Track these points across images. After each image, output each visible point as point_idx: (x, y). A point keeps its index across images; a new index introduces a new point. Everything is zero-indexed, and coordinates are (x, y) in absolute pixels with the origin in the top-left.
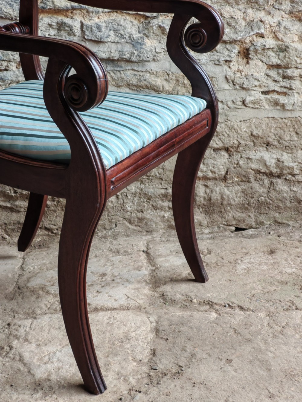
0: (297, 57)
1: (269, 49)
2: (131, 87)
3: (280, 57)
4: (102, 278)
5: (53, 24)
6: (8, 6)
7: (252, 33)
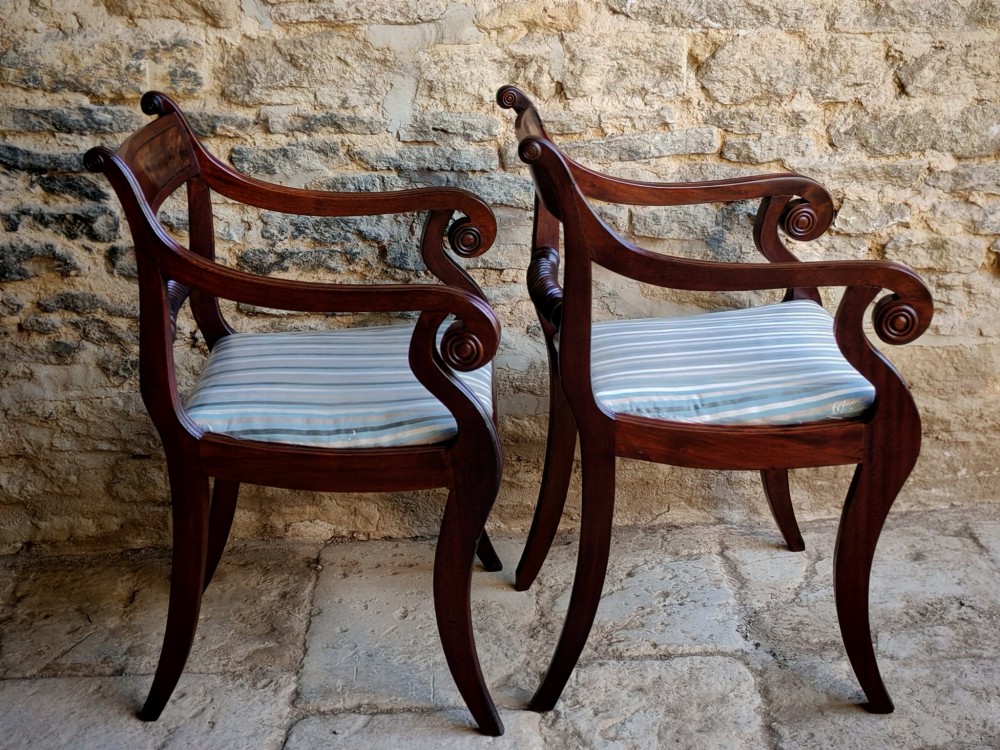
0: (960, 257)
1: (917, 245)
3: (934, 257)
6: (522, 191)
7: (891, 223)
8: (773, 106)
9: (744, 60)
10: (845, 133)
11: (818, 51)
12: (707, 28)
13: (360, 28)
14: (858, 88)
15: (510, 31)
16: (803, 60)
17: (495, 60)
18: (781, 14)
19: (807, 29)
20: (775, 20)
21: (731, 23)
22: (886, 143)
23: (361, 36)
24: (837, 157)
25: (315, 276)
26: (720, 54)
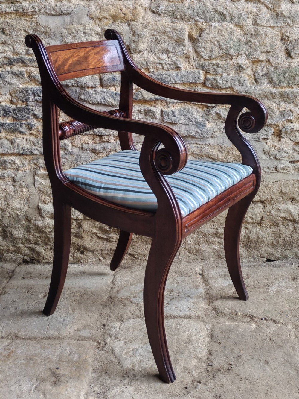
1: (296, 131)
2: (194, 156)
4: (171, 293)
5: (142, 110)
6: (111, 97)
7: (284, 119)
8: (228, 61)
9: (215, 37)
10: (262, 76)
11: (249, 35)
12: (197, 21)
13: (35, 16)
14: (268, 54)
15: (105, 20)
16: (242, 39)
17: (97, 34)
18: (232, 16)
19: (244, 24)
20: (229, 19)
21: (208, 19)
22: (281, 80)
23: (35, 20)
24: (258, 87)
25: (14, 135)
26: (203, 34)
